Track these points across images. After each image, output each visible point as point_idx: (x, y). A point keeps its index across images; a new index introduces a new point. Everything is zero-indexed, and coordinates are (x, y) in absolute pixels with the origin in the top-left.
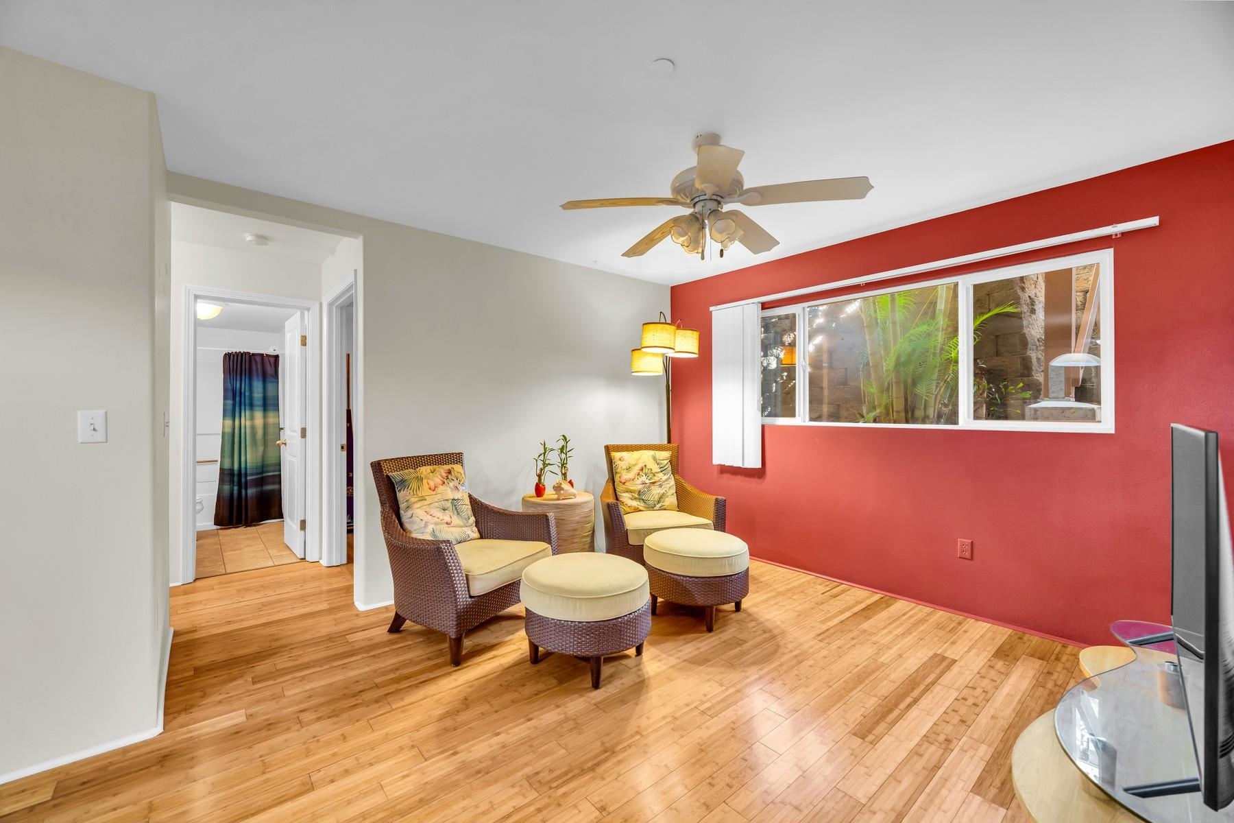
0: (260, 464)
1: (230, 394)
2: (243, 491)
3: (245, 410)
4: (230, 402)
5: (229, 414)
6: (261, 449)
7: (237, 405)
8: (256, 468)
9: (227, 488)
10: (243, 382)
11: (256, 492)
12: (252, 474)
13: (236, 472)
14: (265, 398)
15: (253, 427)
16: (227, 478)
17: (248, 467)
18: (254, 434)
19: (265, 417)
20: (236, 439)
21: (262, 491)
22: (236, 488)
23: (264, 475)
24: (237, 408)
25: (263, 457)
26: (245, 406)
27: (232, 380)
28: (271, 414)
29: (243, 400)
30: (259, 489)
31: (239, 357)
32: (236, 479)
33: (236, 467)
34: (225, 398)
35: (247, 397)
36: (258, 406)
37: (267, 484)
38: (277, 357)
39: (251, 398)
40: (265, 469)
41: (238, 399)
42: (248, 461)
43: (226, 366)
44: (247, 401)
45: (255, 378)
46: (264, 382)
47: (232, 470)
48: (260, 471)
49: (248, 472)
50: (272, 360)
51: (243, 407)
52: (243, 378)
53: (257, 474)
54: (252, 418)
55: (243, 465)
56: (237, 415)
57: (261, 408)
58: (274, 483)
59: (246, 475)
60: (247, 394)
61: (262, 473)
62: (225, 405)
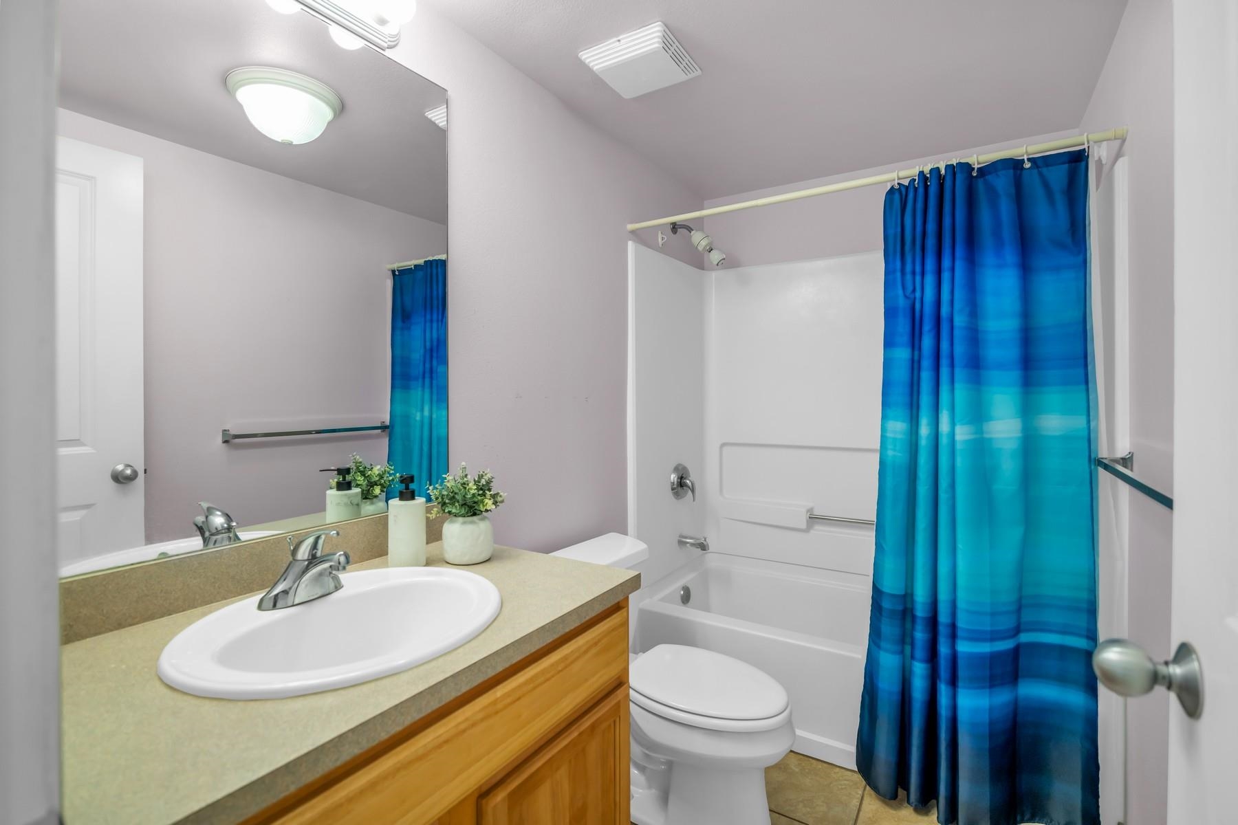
0: (1007, 598)
1: (903, 326)
2: (943, 690)
3: (952, 390)
4: (902, 354)
5: (900, 394)
6: (1012, 535)
7: (927, 363)
8: (993, 614)
9: (889, 661)
10: (946, 276)
11: (991, 709)
12: (976, 636)
13: (921, 611)
14: (1027, 337)
15: (981, 448)
16: (889, 629)
17: (961, 604)
18: (984, 475)
19: (1027, 411)
20: (923, 490)
21: (1015, 703)
22: (919, 670)
23: (1025, 638)
24: (926, 376)
25: (1021, 569)
26: (952, 365)
27: (909, 277)
28: (1052, 397)
29: (945, 345)
30: (1003, 697)
31: (933, 190)
32: (920, 635)
33: (921, 594)
34: (889, 343)
35: (958, 333)
36: (1001, 366)
37: (1038, 676)
38: (1077, 160)
39: (975, 337)
40: (1027, 616)
41: (927, 342)
42: (961, 581)
43: (891, 232)
44: (959, 349)
45: (988, 258)
46: (1026, 269)
47: (907, 598)
48: (1007, 623)
49: (962, 623)
50: (1058, 176)
51: (945, 371)
52: (946, 263)
53: (994, 637)
54: (978, 415)
55: (943, 596)
56: (925, 399)
57: (1015, 375)
58: (1062, 679)
59: (953, 636)
60: (960, 321)
61: (1017, 630)
62: (888, 365)
